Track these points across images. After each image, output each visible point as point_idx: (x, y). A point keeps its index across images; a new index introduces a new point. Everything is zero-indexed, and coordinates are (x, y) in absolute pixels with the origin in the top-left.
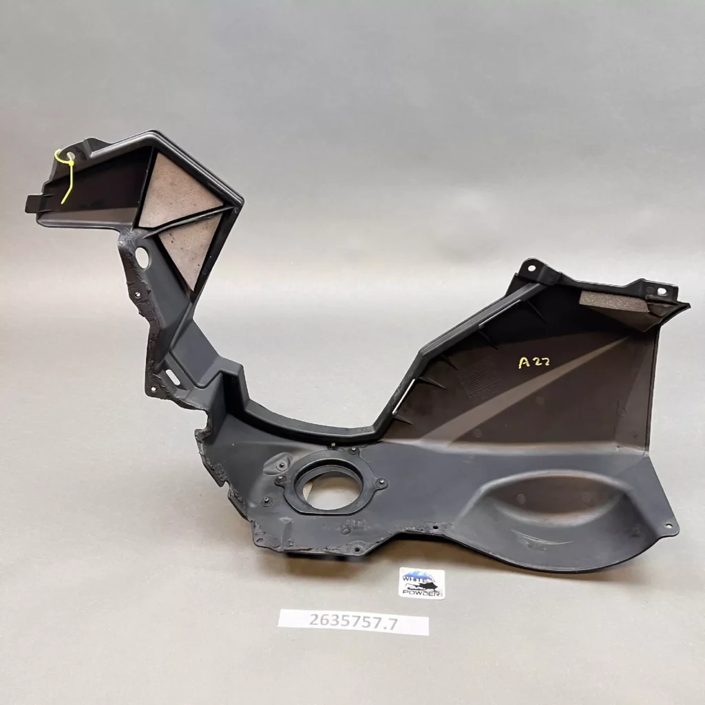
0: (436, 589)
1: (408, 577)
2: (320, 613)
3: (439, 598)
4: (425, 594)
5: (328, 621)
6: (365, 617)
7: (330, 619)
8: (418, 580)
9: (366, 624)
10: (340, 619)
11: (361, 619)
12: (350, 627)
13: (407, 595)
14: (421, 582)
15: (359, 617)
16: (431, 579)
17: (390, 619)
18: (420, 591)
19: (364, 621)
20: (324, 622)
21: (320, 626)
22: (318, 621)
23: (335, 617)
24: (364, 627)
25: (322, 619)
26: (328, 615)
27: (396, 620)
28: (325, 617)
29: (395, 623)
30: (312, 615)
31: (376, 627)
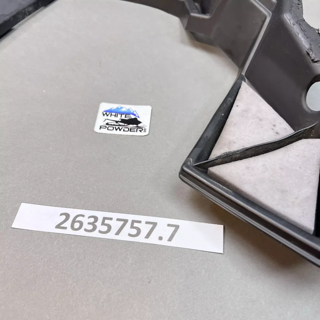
2: (73, 212)
5: (81, 224)
6: (133, 222)
7: (85, 220)
9: (134, 232)
10: (98, 224)
12: (111, 235)
15: (126, 221)
17: (169, 225)
19: (132, 227)
20: (77, 225)
21: (69, 231)
22: (68, 224)
23: (92, 220)
24: (130, 235)
25: (74, 221)
26: (83, 216)
27: (177, 227)
28: (79, 219)
29: (175, 232)
30: (61, 214)
31: (148, 236)
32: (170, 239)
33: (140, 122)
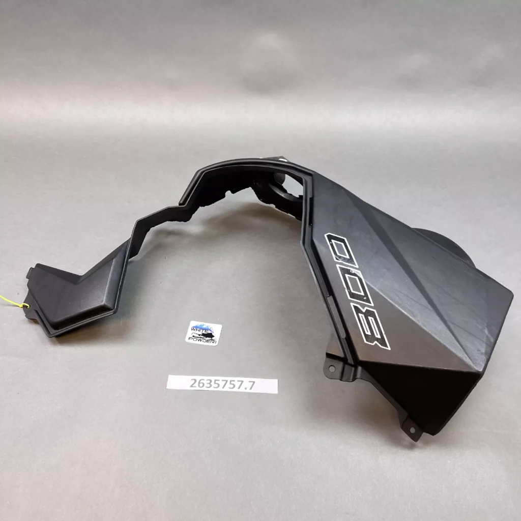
0: (213, 338)
1: (195, 328)
2: (198, 378)
3: (214, 344)
4: (205, 341)
5: (203, 384)
6: (231, 381)
7: (205, 382)
8: (201, 330)
9: (232, 386)
10: (213, 383)
11: (229, 382)
12: (220, 389)
13: (191, 341)
14: (204, 332)
15: (227, 381)
16: (211, 331)
18: (201, 339)
19: (231, 384)
20: (201, 385)
21: (198, 388)
22: (196, 384)
23: (209, 382)
24: (230, 388)
25: (199, 383)
26: (203, 380)
27: (254, 382)
28: (201, 381)
29: (253, 384)
30: (192, 380)
31: (239, 388)
32: (251, 389)
33: (213, 336)
